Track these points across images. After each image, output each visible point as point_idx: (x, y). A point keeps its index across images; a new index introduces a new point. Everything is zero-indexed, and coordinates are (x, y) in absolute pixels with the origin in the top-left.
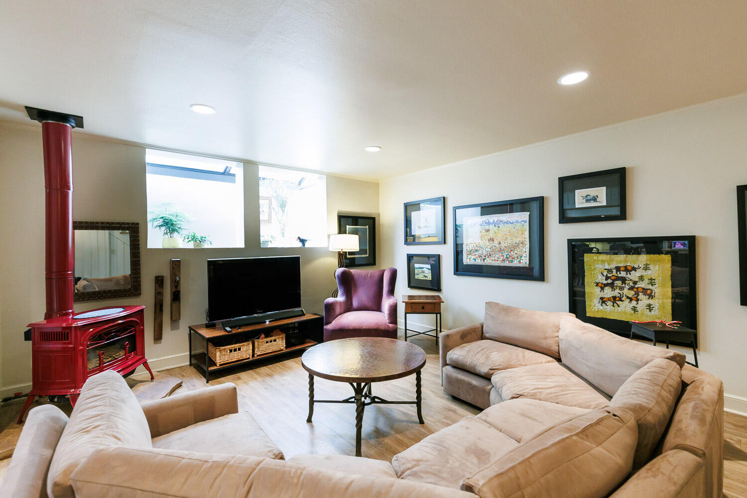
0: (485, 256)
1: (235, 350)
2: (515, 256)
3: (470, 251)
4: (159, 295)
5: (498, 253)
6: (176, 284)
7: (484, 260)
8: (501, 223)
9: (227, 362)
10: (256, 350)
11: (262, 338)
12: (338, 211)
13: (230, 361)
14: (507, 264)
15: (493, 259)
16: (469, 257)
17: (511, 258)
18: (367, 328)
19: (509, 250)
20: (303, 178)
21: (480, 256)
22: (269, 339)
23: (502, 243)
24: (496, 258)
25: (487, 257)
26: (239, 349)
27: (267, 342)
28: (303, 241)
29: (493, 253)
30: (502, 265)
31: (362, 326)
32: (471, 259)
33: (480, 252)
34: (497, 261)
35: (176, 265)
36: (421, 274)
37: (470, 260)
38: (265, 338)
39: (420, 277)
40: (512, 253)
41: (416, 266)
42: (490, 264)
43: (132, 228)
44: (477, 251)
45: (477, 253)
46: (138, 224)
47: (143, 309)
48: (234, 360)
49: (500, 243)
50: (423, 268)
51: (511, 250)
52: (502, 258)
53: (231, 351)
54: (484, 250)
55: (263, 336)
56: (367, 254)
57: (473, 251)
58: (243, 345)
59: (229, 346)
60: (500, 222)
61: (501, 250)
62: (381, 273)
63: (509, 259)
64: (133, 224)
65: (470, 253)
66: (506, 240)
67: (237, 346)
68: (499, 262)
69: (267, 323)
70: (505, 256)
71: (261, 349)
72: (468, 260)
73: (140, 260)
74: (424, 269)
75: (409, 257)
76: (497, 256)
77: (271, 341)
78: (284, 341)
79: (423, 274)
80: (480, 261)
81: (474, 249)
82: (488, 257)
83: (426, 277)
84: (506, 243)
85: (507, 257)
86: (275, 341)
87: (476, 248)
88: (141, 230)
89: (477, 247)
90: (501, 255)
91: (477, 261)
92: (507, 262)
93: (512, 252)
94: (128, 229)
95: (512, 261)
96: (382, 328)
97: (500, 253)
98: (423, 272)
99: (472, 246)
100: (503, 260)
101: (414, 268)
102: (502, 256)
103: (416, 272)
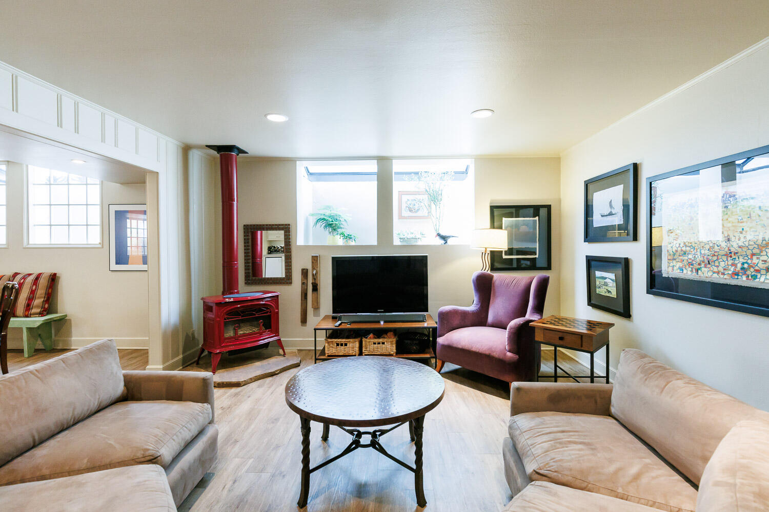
0: (699, 264)
1: (342, 345)
2: (761, 265)
3: (674, 255)
4: (304, 284)
5: (725, 258)
6: (315, 277)
7: (697, 270)
8: (731, 199)
9: (334, 354)
10: (364, 349)
11: (370, 338)
12: (491, 200)
13: (337, 354)
14: (743, 281)
15: (716, 269)
16: (672, 264)
17: (752, 270)
18: (477, 351)
19: (749, 252)
20: (468, 166)
21: (690, 264)
22: (376, 341)
23: (733, 239)
24: (721, 269)
25: (703, 265)
26: (346, 345)
27: (375, 343)
28: (444, 238)
29: (715, 258)
30: (733, 282)
31: (472, 348)
32: (675, 268)
33: (690, 256)
34: (723, 274)
35: (314, 260)
36: (604, 287)
37: (673, 269)
38: (373, 338)
39: (601, 291)
40: (755, 260)
41: (598, 274)
42: (707, 280)
43: (286, 228)
44: (685, 253)
45: (686, 258)
46: (289, 225)
47: (278, 295)
48: (340, 354)
49: (729, 240)
50: (606, 278)
51: (753, 255)
52: (732, 269)
53: (338, 345)
54: (699, 253)
55: (371, 335)
56: (536, 255)
57: (678, 254)
58: (349, 342)
59: (336, 340)
60: (730, 196)
61: (729, 254)
62: (529, 281)
63: (748, 272)
64: (286, 225)
65: (673, 257)
66: (741, 233)
67: (343, 341)
68: (726, 277)
69: (382, 323)
70: (739, 266)
71: (368, 349)
72: (670, 269)
73: (291, 255)
74: (607, 280)
75: (589, 260)
76: (722, 264)
77: (379, 343)
78: (394, 346)
79: (607, 288)
80: (689, 273)
81: (679, 249)
82: (705, 267)
83: (609, 292)
84: (742, 239)
85: (743, 269)
86: (383, 343)
87: (684, 249)
88: (292, 230)
89: (686, 246)
90: (730, 263)
91: (685, 271)
92: (744, 278)
93: (754, 258)
94: (282, 229)
95: (755, 277)
96: (496, 355)
97: (729, 258)
98: (606, 284)
99: (677, 246)
100: (736, 274)
101: (595, 277)
102: (732, 265)
103: (597, 283)
